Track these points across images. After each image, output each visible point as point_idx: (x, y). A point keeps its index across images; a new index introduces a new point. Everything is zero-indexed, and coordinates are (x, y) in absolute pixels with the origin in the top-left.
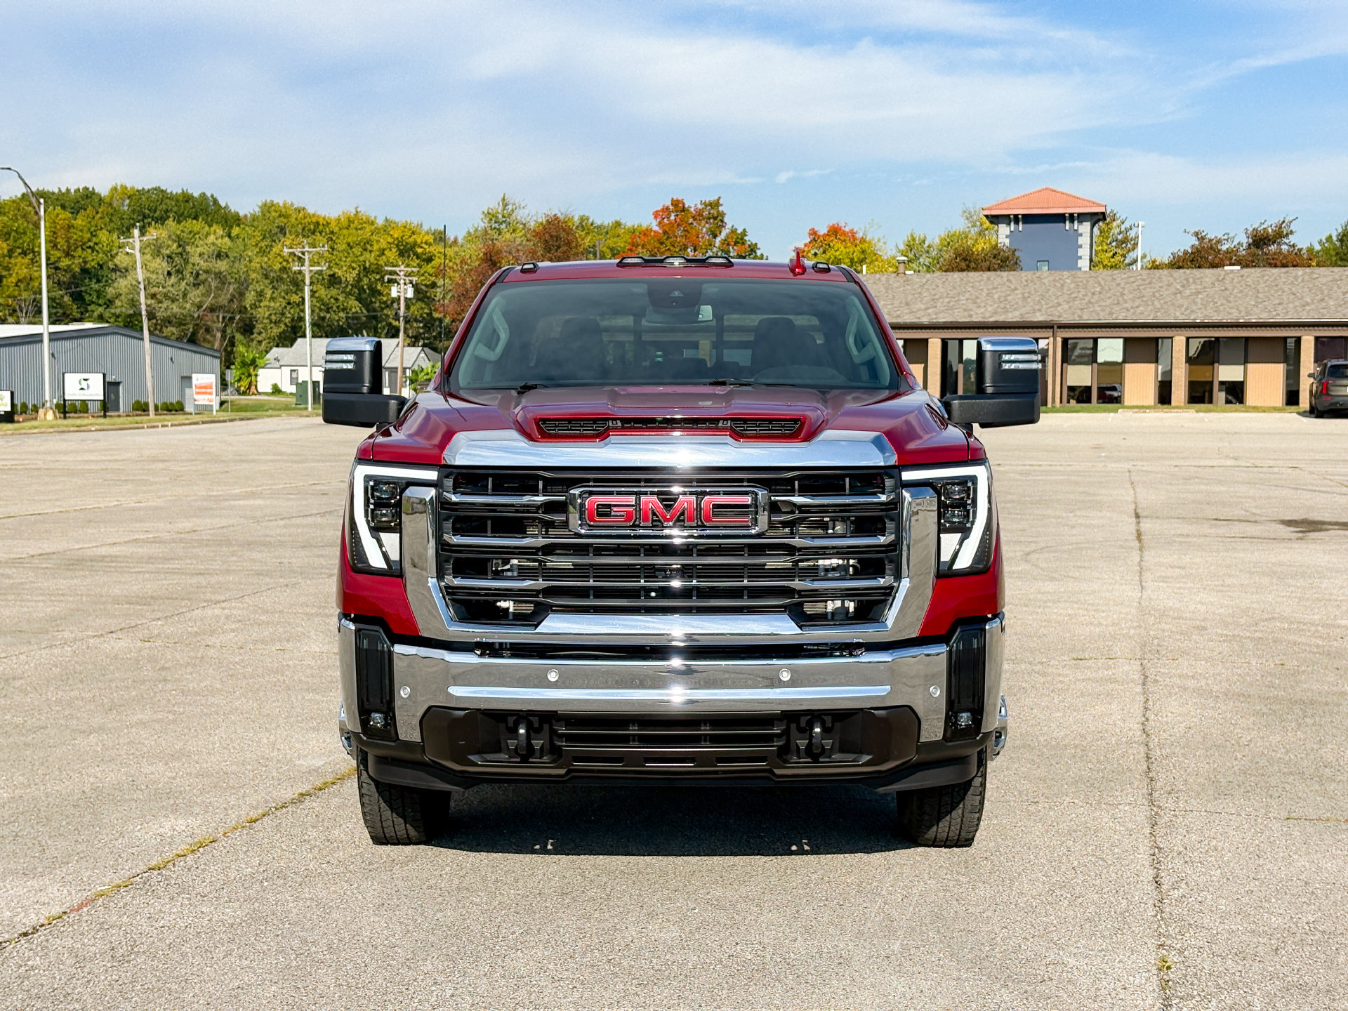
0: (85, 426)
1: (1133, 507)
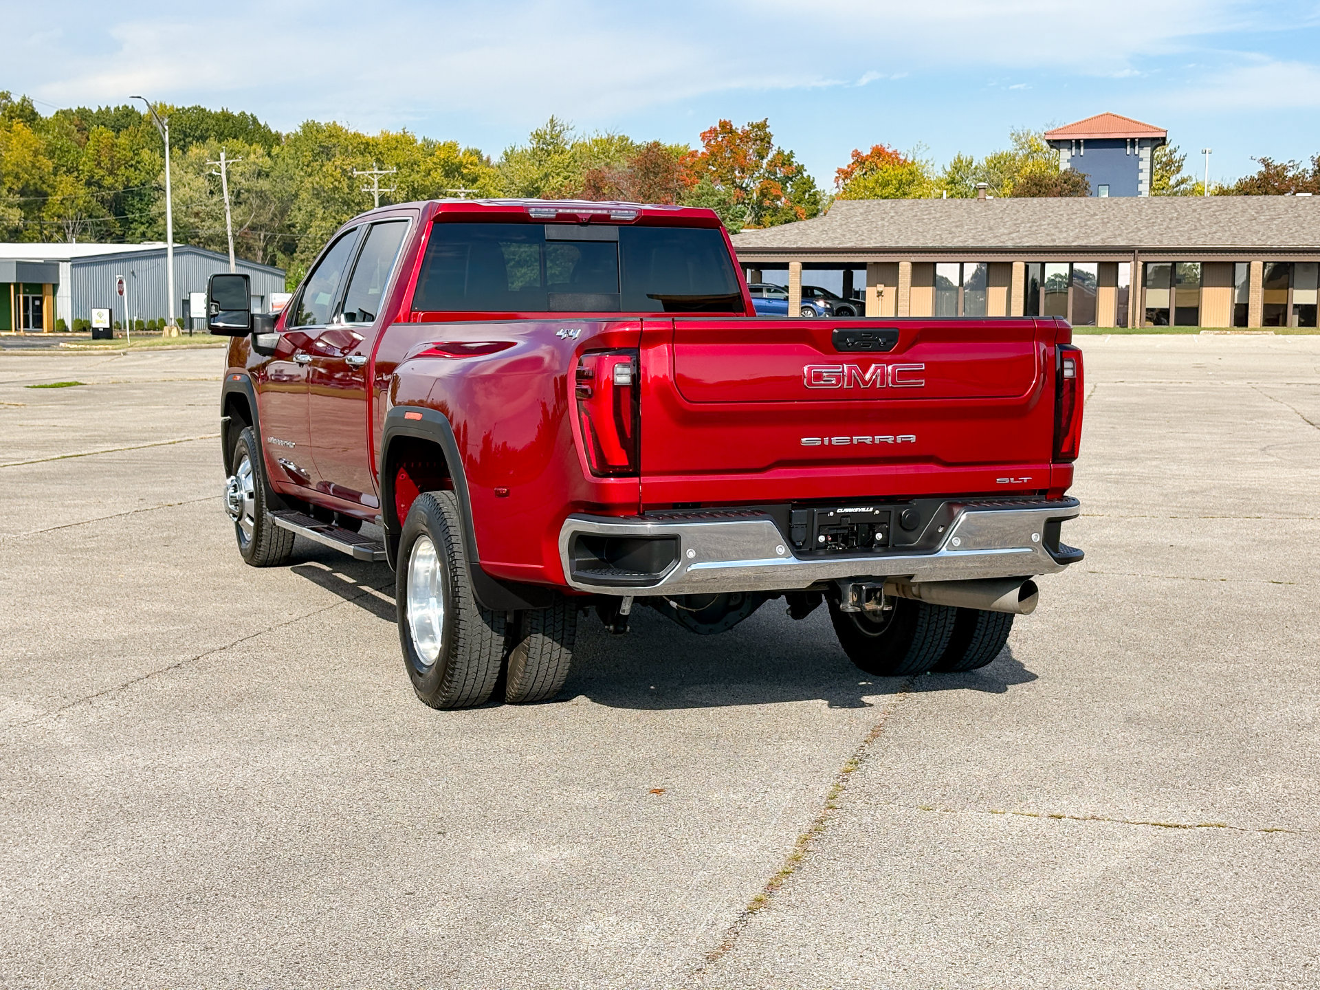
1: (1300, 416)
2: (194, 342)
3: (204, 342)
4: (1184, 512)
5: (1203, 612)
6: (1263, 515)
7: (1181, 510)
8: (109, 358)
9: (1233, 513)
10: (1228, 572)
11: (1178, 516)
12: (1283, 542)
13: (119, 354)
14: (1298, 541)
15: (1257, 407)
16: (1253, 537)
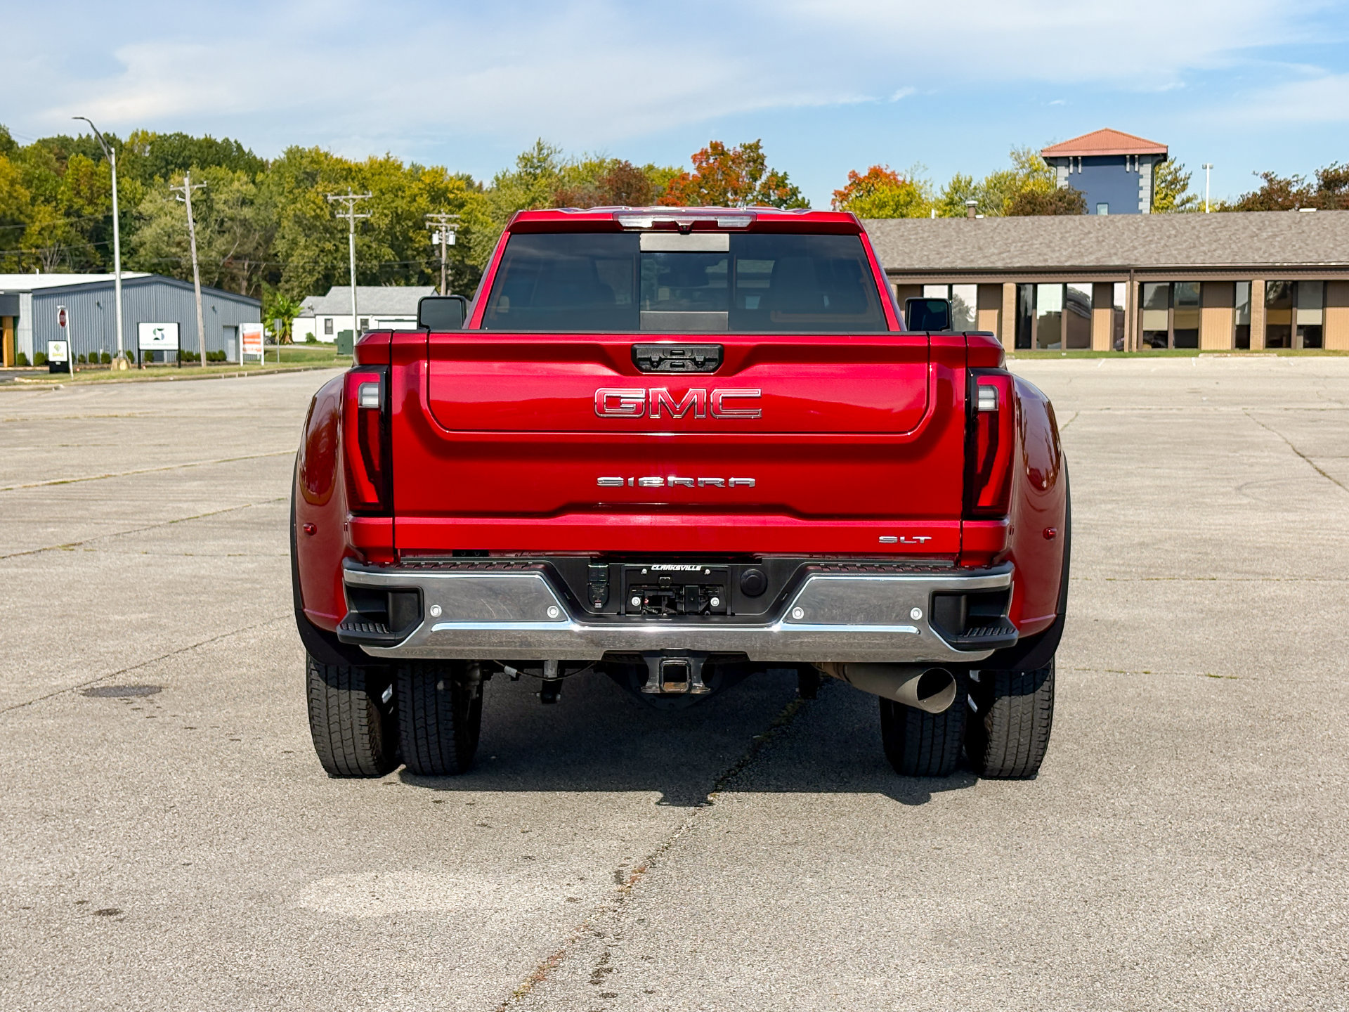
0: (162, 375)
2: (141, 375)
3: (151, 375)
4: (1125, 572)
5: (1105, 728)
6: (1219, 575)
7: (1123, 569)
8: (35, 394)
9: (1183, 573)
10: (1157, 659)
11: (1117, 577)
12: (1237, 613)
13: (51, 389)
14: (1255, 612)
15: (1244, 436)
16: (1201, 606)
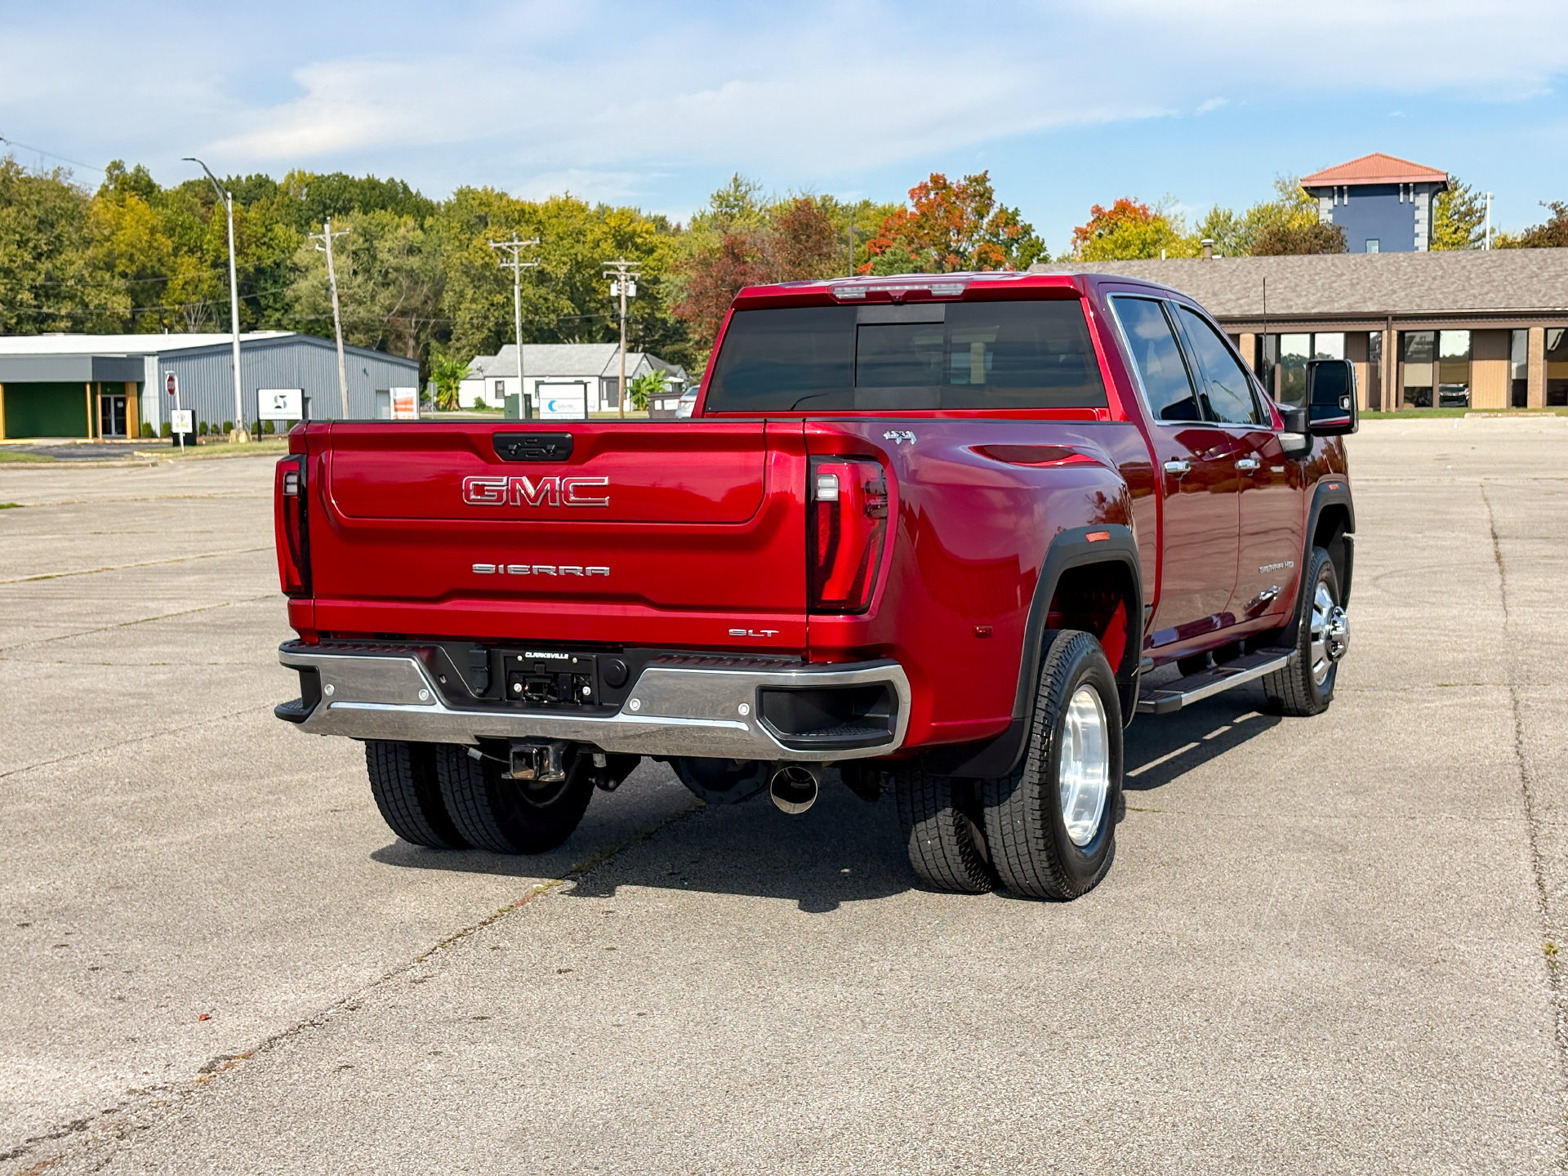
0: (283, 448)
1: (1490, 526)
